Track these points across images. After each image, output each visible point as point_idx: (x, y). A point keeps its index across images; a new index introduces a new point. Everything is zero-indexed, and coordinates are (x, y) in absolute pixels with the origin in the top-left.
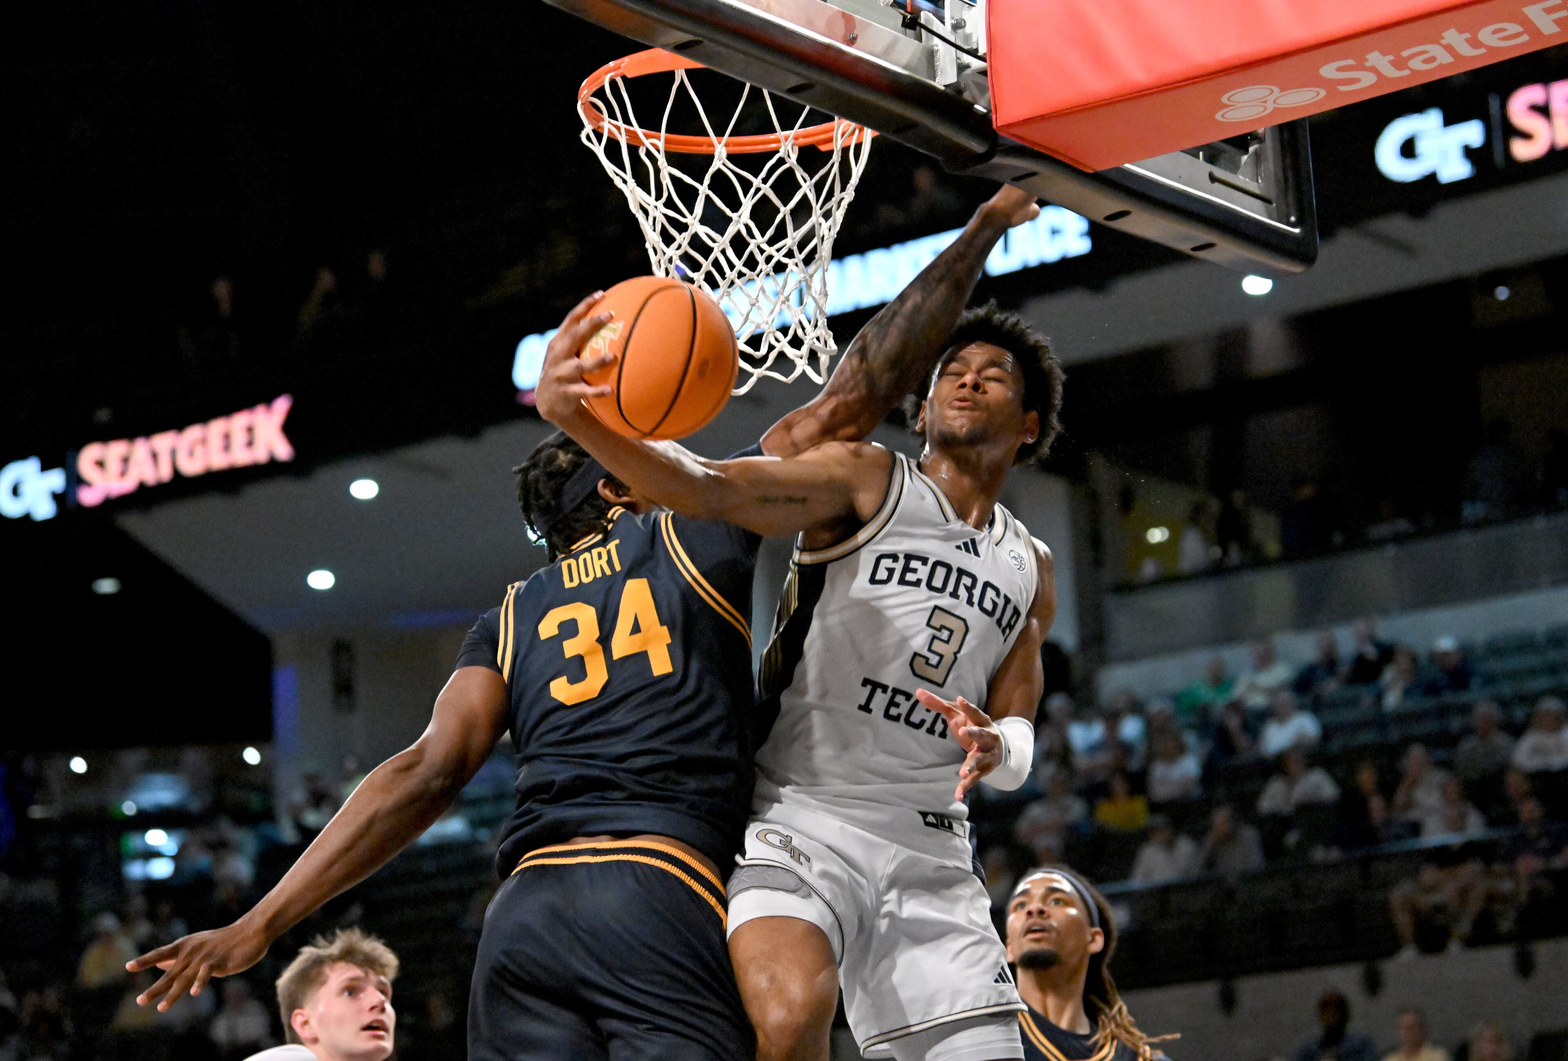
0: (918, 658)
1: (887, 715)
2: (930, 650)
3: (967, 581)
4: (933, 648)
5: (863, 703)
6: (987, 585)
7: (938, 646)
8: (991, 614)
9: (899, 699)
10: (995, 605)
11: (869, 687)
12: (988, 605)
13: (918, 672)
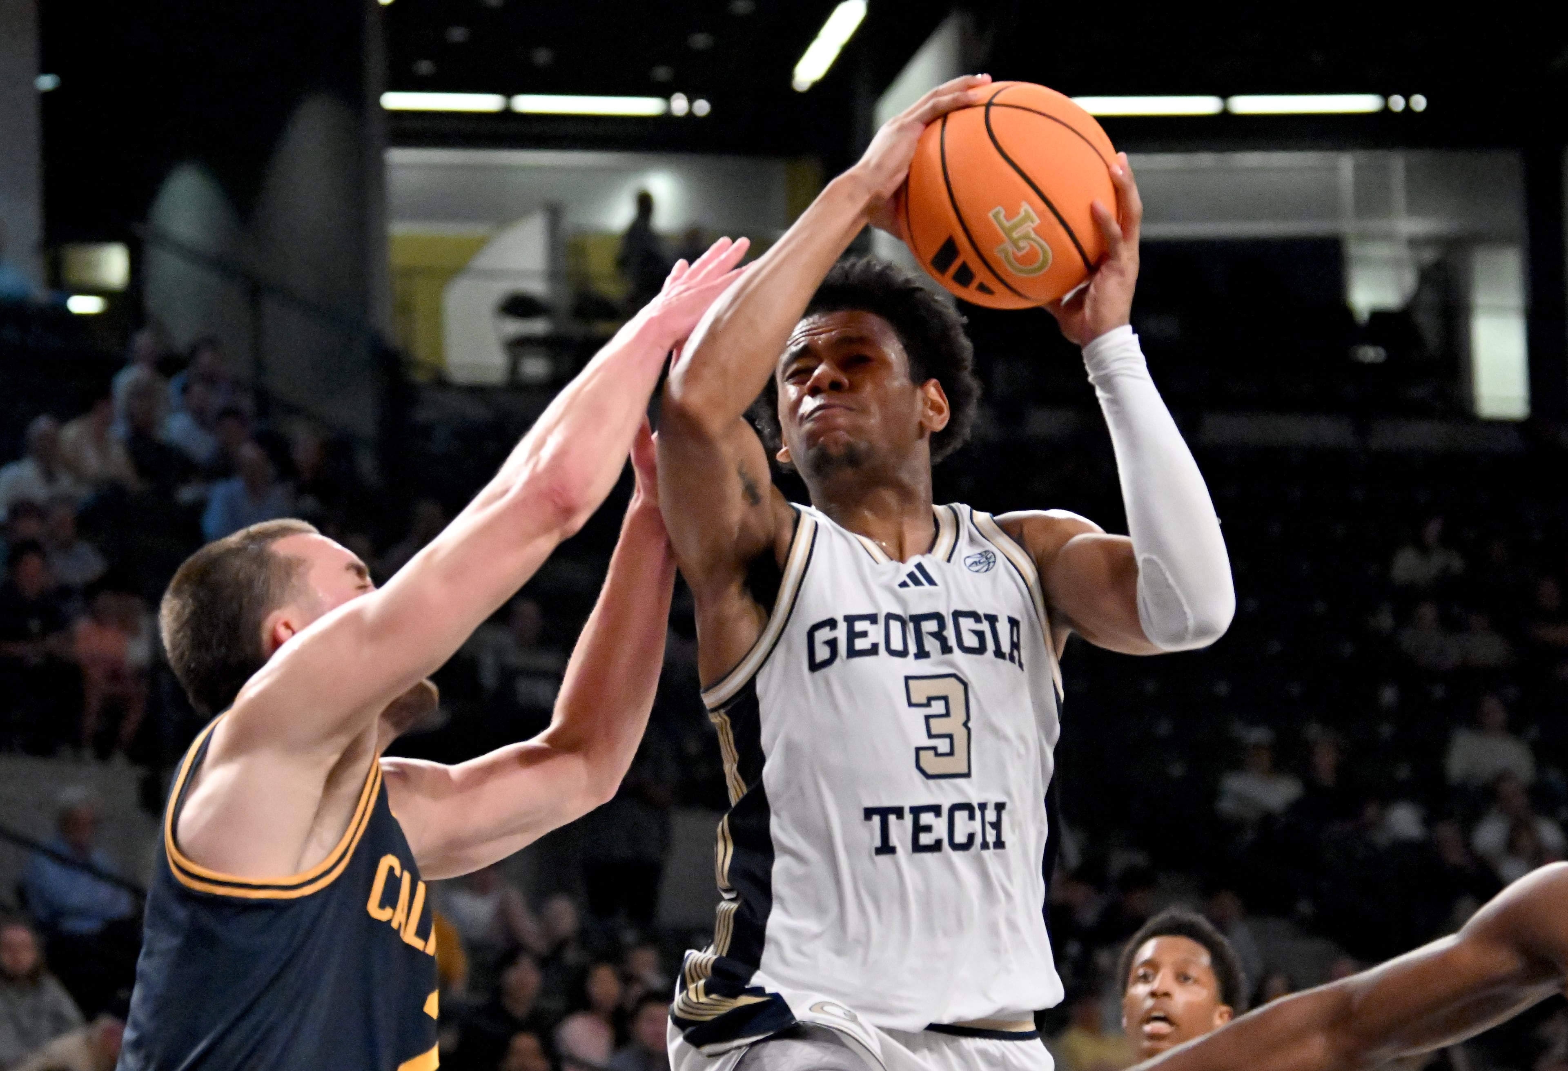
0: (922, 753)
1: (917, 848)
2: (930, 736)
3: (930, 626)
4: (934, 731)
5: (878, 843)
6: (957, 614)
7: (938, 726)
8: (981, 650)
9: (926, 818)
10: (980, 635)
11: (876, 819)
12: (971, 641)
13: (930, 771)
